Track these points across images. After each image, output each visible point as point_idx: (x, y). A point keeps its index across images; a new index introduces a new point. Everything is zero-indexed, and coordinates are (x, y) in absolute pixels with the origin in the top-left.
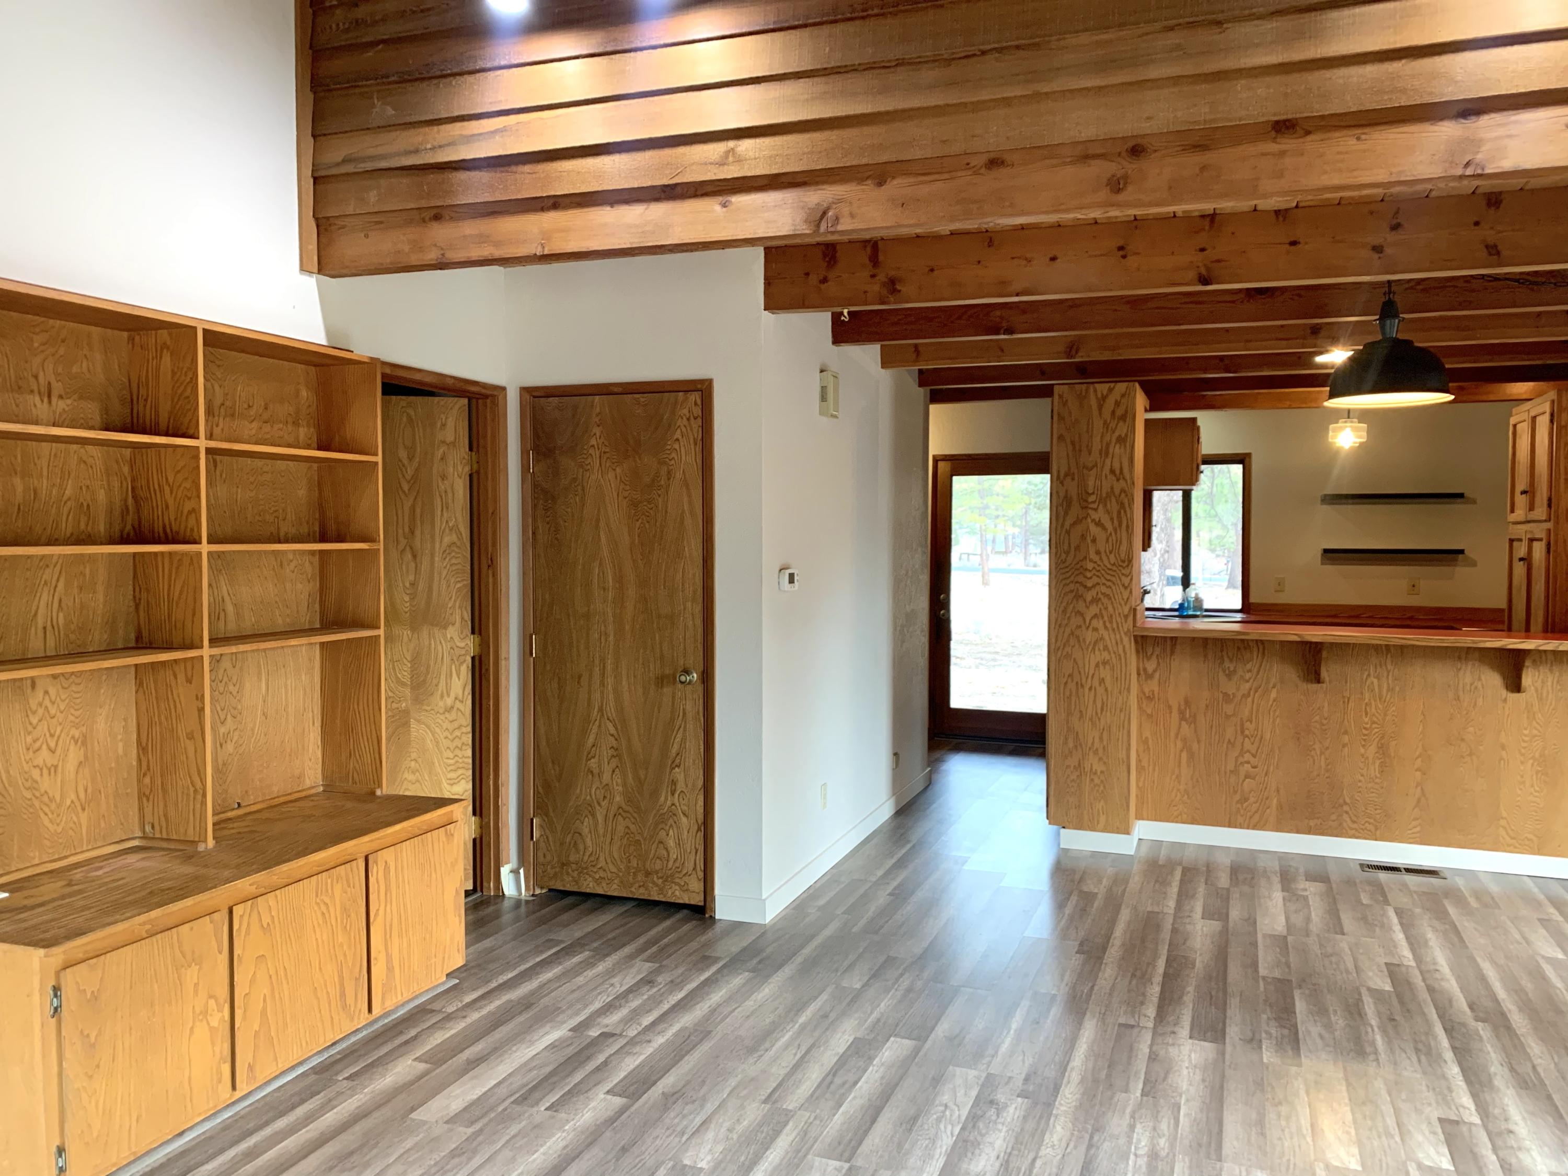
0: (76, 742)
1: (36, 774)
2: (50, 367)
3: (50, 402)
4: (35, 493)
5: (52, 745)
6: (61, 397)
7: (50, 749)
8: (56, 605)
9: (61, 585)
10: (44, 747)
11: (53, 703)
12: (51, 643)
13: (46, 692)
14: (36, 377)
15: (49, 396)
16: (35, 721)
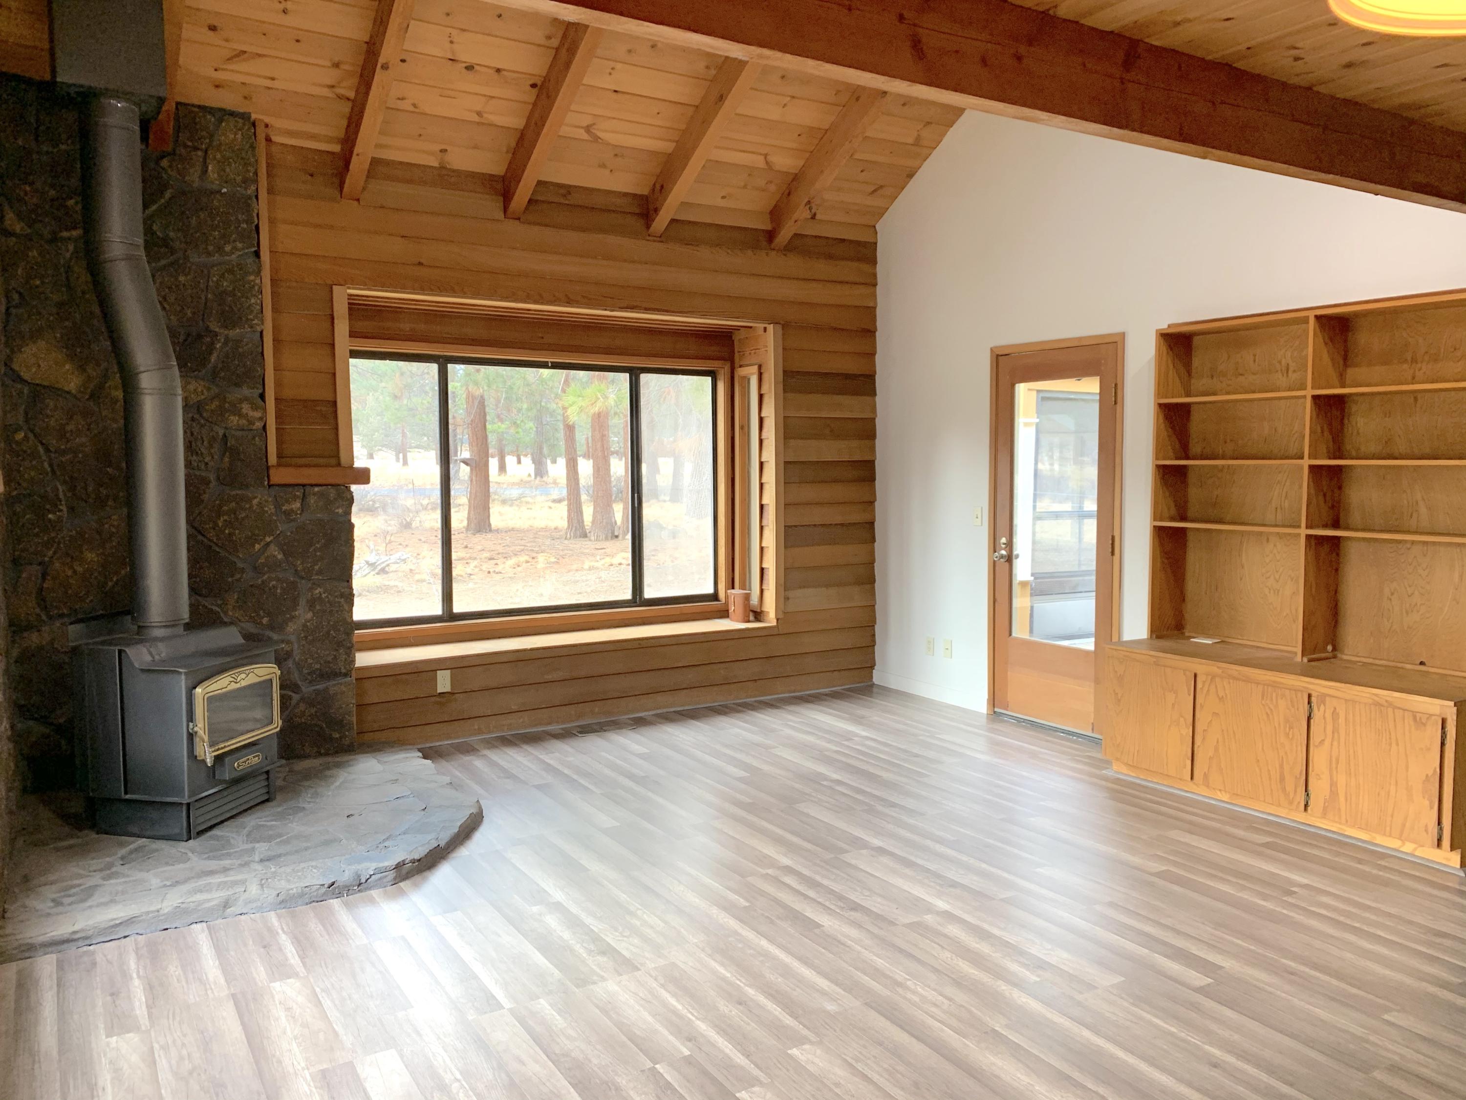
0: (1292, 580)
1: (1266, 591)
2: (1289, 354)
3: (1287, 376)
4: (1276, 430)
5: (1277, 577)
6: (1294, 371)
7: (1275, 579)
8: (1284, 495)
9: (1288, 483)
10: (1272, 577)
11: (1279, 553)
12: (1279, 517)
13: (1275, 545)
14: (1280, 362)
15: (1287, 372)
16: (1267, 561)
